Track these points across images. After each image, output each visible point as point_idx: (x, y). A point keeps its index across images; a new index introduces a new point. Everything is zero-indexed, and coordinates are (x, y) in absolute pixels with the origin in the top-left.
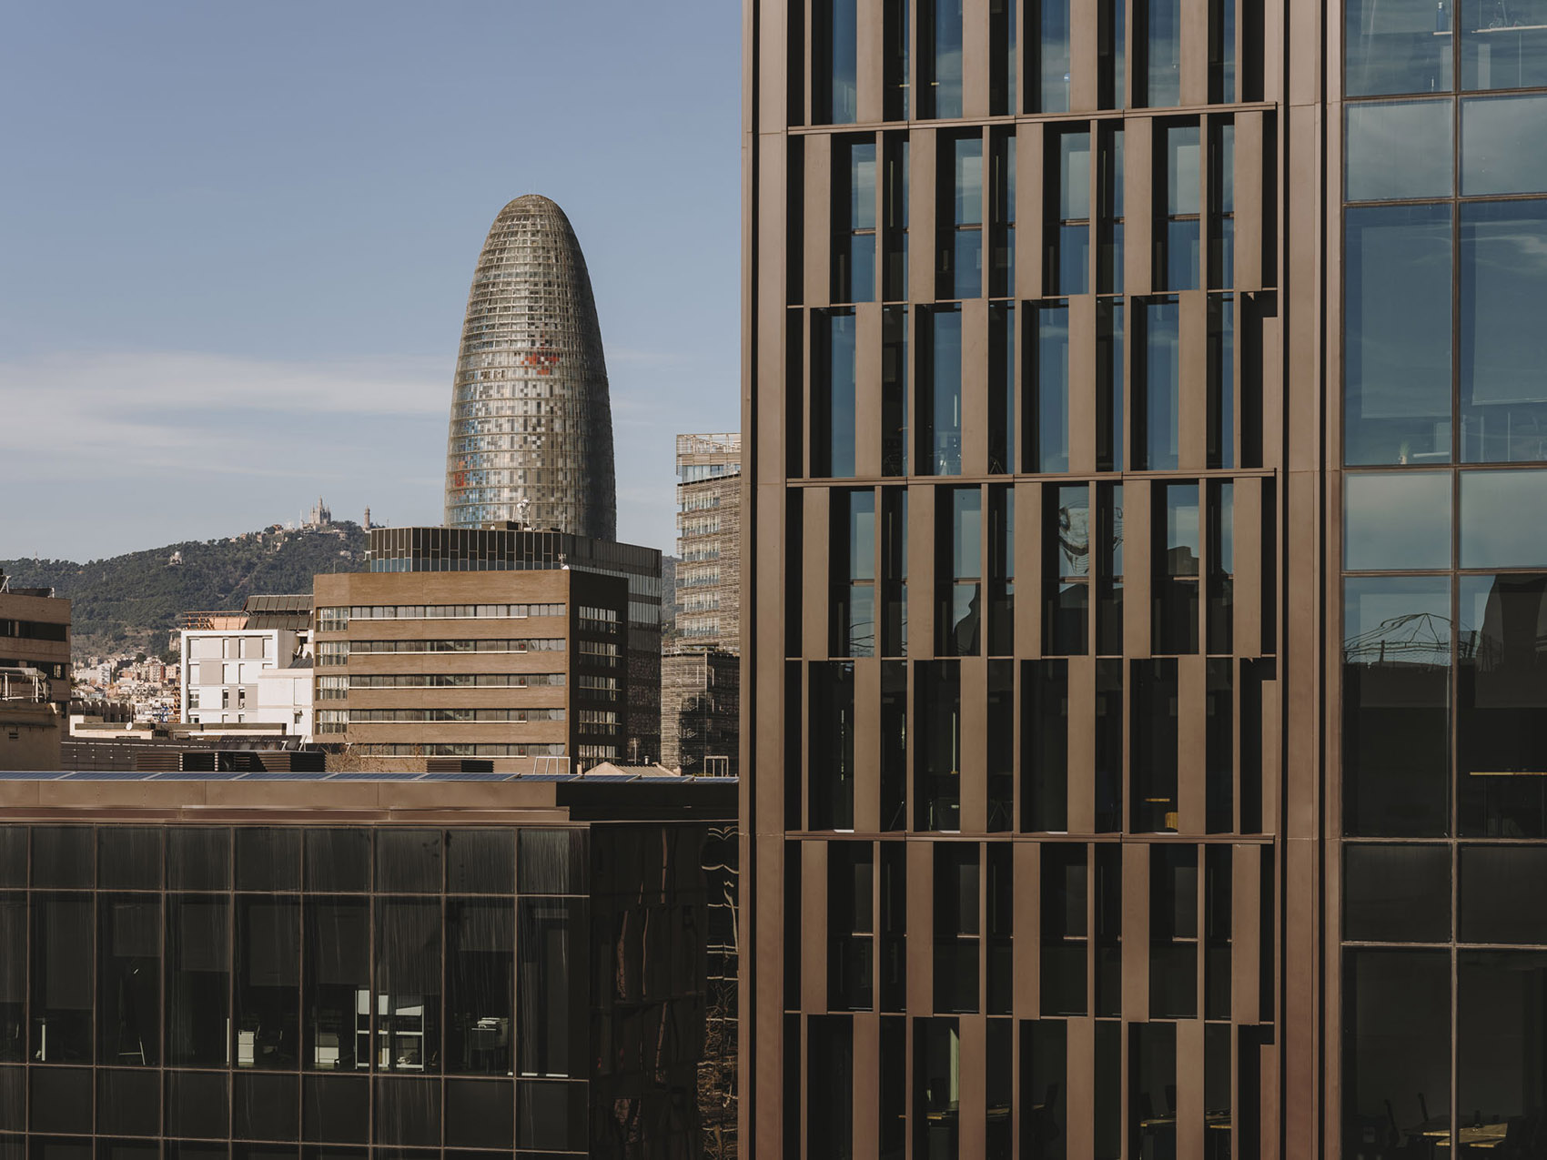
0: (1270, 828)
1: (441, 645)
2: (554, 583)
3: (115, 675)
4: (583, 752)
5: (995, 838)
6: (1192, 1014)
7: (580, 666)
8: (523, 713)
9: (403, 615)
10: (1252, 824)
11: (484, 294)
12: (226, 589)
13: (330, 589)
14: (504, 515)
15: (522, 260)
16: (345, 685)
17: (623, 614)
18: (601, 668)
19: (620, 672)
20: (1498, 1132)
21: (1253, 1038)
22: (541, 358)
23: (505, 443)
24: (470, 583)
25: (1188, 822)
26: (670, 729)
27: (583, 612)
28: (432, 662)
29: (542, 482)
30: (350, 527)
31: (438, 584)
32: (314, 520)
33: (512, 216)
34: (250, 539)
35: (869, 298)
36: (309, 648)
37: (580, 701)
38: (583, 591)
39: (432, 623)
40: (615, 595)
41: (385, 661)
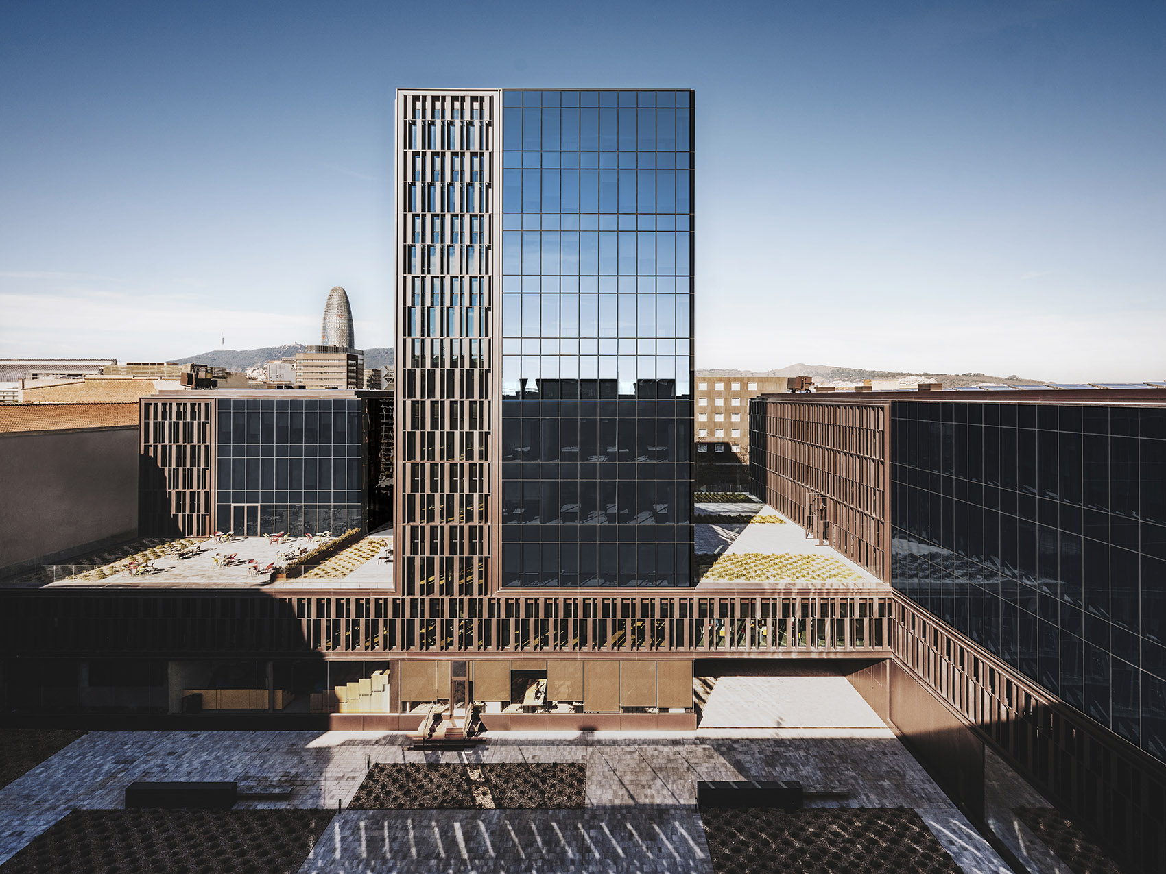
0: (490, 398)
1: (321, 367)
2: (344, 356)
3: (252, 372)
4: (349, 386)
5: (442, 400)
6: (476, 430)
7: (349, 371)
8: (338, 379)
9: (314, 361)
10: (487, 397)
11: (329, 303)
12: (276, 356)
13: (299, 356)
14: (333, 344)
15: (336, 298)
16: (302, 374)
17: (357, 362)
18: (352, 371)
19: (357, 372)
20: (528, 448)
21: (487, 434)
22: (341, 315)
23: (333, 331)
24: (327, 356)
25: (476, 397)
26: (365, 383)
27: (349, 361)
28: (320, 370)
29: (341, 338)
30: (301, 346)
31: (321, 356)
32: (294, 344)
33: (334, 290)
34: (281, 347)
35: (418, 305)
36: (295, 367)
37: (349, 377)
38: (349, 357)
39: (320, 363)
40: (355, 358)
41: (310, 369)
